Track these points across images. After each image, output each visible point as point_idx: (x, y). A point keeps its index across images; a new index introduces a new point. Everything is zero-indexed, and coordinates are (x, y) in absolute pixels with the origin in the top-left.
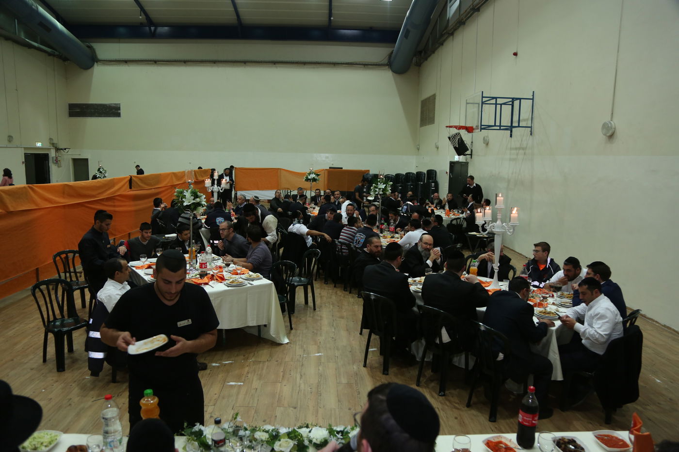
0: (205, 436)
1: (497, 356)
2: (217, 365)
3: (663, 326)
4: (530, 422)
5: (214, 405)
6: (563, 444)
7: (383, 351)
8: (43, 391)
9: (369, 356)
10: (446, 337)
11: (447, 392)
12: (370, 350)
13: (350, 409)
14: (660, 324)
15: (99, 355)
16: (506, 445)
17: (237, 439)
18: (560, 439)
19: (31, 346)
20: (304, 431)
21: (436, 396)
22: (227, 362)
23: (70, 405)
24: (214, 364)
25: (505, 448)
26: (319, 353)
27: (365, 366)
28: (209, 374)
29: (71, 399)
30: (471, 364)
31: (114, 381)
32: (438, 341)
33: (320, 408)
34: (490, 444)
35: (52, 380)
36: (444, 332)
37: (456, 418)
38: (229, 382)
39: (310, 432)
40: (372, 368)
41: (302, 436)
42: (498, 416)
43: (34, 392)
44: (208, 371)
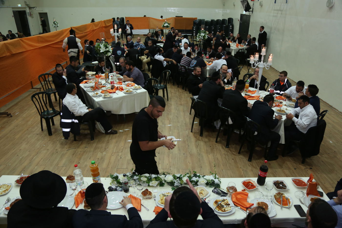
0: (119, 179)
1: (254, 133)
2: (122, 131)
3: (339, 112)
4: (264, 175)
5: (122, 152)
6: (277, 184)
7: (200, 124)
8: (44, 145)
9: (194, 127)
10: (230, 122)
11: (230, 146)
12: (195, 123)
13: (184, 154)
14: (338, 111)
15: (68, 130)
16: (252, 184)
17: (133, 180)
18: (276, 182)
19: (35, 122)
20: (162, 177)
21: (224, 148)
22: (126, 130)
23: (57, 152)
24: (120, 131)
25: (251, 185)
26: (170, 124)
27: (192, 132)
28: (119, 136)
29: (57, 149)
30: (242, 133)
31: (75, 140)
32: (227, 123)
33: (170, 153)
34: (245, 183)
35: (47, 140)
36: (230, 119)
37: (233, 159)
38: (128, 140)
39: (165, 177)
40: (195, 133)
41: (161, 180)
42: (253, 159)
43: (40, 146)
44: (118, 135)
